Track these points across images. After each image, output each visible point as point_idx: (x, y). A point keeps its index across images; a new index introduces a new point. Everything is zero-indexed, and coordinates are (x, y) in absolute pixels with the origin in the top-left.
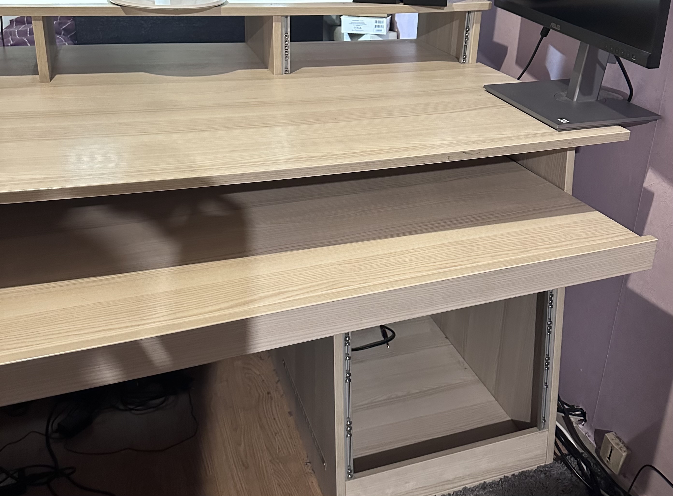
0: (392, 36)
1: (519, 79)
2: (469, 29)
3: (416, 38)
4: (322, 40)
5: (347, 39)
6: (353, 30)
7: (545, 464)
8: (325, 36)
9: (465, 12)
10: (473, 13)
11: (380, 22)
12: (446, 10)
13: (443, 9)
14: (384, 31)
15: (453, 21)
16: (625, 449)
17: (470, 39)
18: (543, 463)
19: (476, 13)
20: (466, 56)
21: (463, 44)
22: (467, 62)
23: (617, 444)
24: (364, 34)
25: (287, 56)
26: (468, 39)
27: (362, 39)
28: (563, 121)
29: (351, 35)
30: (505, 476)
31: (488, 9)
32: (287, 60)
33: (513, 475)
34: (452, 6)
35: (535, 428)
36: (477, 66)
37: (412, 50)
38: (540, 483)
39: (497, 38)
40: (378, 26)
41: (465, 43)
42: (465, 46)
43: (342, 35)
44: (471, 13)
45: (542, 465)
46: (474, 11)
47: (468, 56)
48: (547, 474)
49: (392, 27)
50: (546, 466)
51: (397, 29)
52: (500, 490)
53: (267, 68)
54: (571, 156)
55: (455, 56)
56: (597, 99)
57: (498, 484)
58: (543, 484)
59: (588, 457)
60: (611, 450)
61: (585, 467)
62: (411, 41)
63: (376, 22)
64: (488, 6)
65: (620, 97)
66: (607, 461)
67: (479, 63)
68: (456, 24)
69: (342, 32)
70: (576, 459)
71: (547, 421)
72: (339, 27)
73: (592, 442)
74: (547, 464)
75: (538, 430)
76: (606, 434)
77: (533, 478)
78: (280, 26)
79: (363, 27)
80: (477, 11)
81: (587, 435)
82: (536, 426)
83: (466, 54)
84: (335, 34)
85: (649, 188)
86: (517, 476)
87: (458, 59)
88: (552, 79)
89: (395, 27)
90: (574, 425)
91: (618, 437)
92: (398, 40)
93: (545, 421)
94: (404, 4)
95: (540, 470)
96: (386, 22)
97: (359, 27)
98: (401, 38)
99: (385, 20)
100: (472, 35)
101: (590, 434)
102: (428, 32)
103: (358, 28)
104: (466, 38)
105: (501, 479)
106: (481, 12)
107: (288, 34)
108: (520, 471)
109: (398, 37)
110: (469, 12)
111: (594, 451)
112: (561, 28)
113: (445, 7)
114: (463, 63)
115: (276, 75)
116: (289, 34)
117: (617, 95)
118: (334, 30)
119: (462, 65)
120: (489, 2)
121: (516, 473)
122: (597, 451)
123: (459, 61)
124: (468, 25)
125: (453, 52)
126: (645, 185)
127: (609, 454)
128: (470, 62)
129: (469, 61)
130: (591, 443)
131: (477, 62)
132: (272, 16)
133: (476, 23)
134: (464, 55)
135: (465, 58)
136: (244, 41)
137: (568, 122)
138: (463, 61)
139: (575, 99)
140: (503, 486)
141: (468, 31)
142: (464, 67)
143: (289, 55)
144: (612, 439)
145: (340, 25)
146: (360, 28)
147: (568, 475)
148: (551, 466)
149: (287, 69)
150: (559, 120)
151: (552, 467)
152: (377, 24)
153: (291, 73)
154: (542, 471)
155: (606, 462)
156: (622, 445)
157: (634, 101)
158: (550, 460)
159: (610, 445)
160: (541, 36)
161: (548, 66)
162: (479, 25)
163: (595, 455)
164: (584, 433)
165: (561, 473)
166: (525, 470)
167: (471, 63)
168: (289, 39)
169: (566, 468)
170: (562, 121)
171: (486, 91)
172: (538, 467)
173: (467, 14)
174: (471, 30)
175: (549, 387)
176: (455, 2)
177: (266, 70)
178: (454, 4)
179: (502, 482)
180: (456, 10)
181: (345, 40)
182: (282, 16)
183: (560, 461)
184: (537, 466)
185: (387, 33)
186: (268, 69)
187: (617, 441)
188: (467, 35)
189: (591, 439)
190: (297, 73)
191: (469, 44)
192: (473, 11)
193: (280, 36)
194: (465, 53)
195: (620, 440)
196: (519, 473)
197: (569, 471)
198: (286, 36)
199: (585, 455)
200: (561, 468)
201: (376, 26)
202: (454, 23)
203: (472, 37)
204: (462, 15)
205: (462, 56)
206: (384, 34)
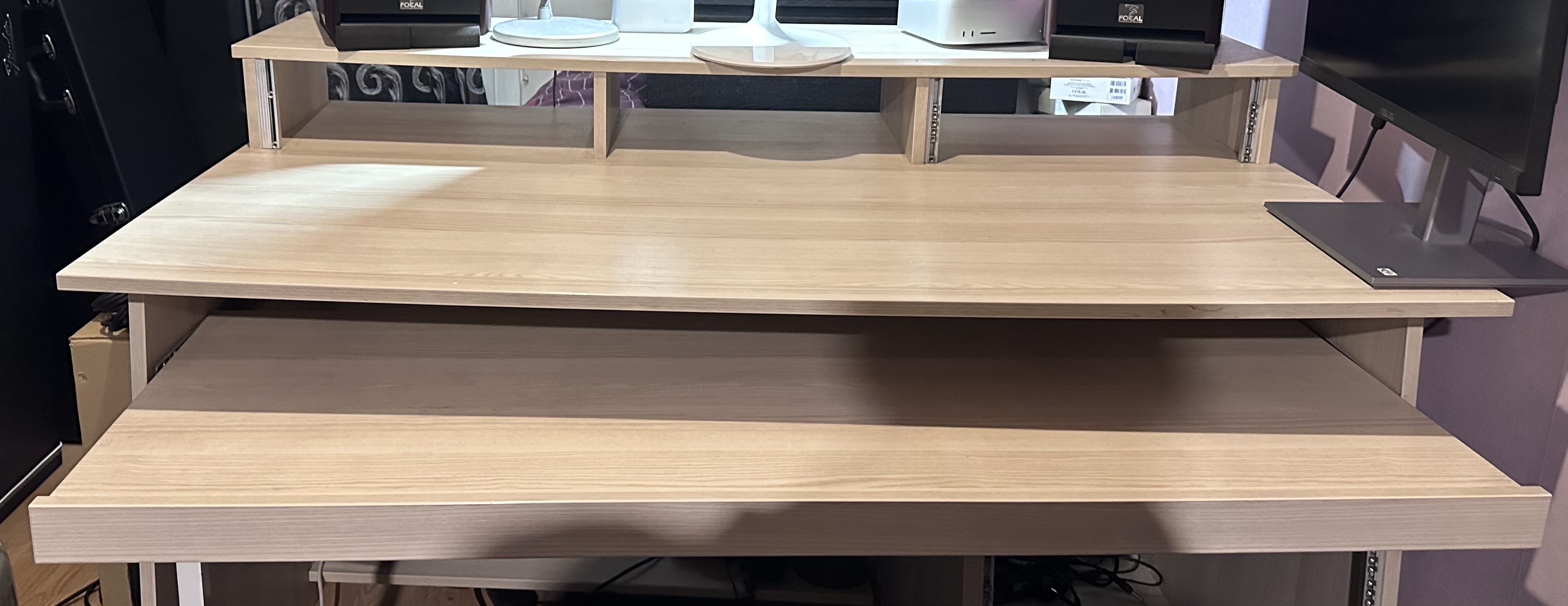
0: (1143, 108)
1: (1337, 197)
2: (1257, 107)
3: (1172, 114)
4: (1013, 112)
5: (1060, 111)
6: (1070, 96)
8: (1021, 103)
9: (1251, 79)
10: (1265, 81)
11: (1119, 84)
12: (1213, 74)
13: (1207, 73)
14: (1126, 100)
15: (1233, 91)
17: (1258, 123)
19: (1269, 80)
20: (1250, 151)
21: (1245, 131)
22: (1252, 160)
24: (1089, 103)
25: (933, 137)
26: (1255, 123)
27: (1084, 112)
28: (1387, 272)
29: (1068, 104)
31: (1290, 75)
32: (934, 143)
34: (1223, 68)
36: (1269, 169)
37: (1165, 135)
39: (1318, 124)
40: (1116, 91)
41: (1249, 129)
42: (1249, 134)
43: (1052, 104)
44: (1261, 81)
46: (1267, 78)
47: (1254, 152)
49: (1145, 92)
51: (1154, 96)
53: (903, 153)
54: (1415, 334)
55: (1234, 149)
56: (1471, 240)
62: (1163, 119)
63: (1113, 83)
64: (1292, 71)
65: (1520, 241)
67: (1273, 165)
68: (1238, 96)
69: (1051, 97)
72: (1046, 93)
78: (927, 93)
79: (1088, 90)
80: (1272, 78)
83: (1251, 147)
84: (1040, 100)
85: (1567, 407)
87: (1236, 155)
88: (1408, 200)
89: (1150, 93)
92: (1152, 116)
94: (1136, 64)
96: (1130, 85)
97: (1081, 91)
98: (1159, 113)
99: (1128, 81)
100: (1262, 117)
102: (1193, 105)
103: (1079, 92)
104: (1250, 121)
106: (1279, 81)
107: (937, 103)
109: (1153, 111)
110: (1257, 79)
112: (1394, 117)
113: (1211, 71)
114: (1245, 162)
115: (913, 164)
116: (940, 104)
117: (1515, 238)
118: (1038, 95)
119: (1242, 165)
120: (1293, 64)
123: (1237, 159)
124: (1255, 101)
125: (1232, 143)
126: (1561, 402)
128: (1257, 162)
129: (1255, 159)
131: (1270, 162)
132: (916, 78)
133: (1270, 97)
134: (1247, 150)
135: (1248, 154)
136: (877, 110)
137: (1394, 274)
138: (1245, 158)
139: (1427, 238)
141: (1255, 110)
142: (1246, 170)
143: (938, 135)
145: (1049, 87)
146: (1084, 92)
149: (932, 157)
150: (1380, 270)
152: (1114, 87)
153: (938, 162)
157: (1543, 252)
160: (1372, 128)
161: (1401, 177)
162: (1275, 102)
167: (1260, 163)
168: (939, 112)
170: (1385, 273)
171: (1269, 211)
173: (1253, 82)
174: (1260, 109)
176: (1229, 63)
177: (900, 156)
178: (1227, 65)
180: (1230, 76)
181: (1057, 113)
182: (931, 78)
185: (1132, 103)
186: (905, 155)
188: (1253, 116)
190: (947, 163)
191: (1257, 131)
192: (1263, 78)
193: (925, 107)
194: (1249, 145)
198: (934, 107)
201: (1111, 90)
202: (1235, 94)
203: (1263, 120)
204: (1244, 84)
205: (1244, 150)
206: (1128, 103)
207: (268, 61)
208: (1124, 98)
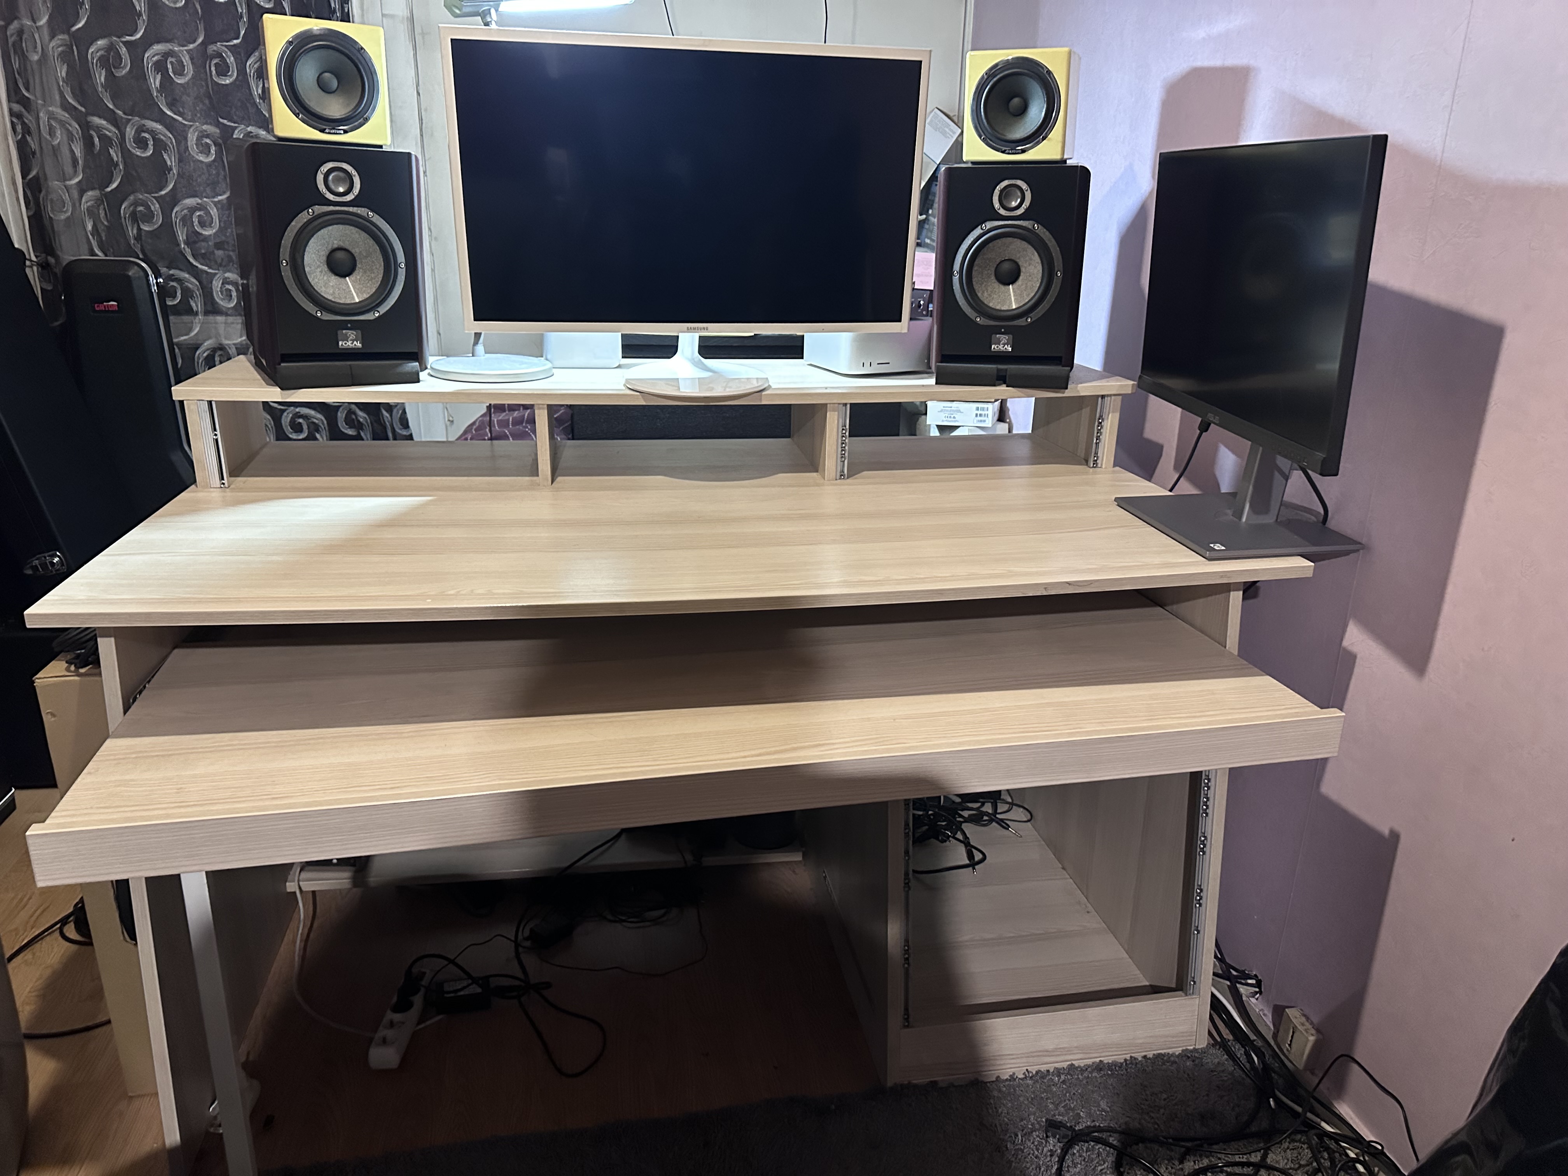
0: (1002, 428)
1: (1171, 491)
2: (1103, 420)
3: (1030, 432)
4: (897, 435)
5: (934, 432)
6: (943, 421)
7: (1194, 1048)
8: (902, 429)
9: (1097, 396)
10: (1109, 398)
11: (983, 409)
12: (1068, 393)
13: (1063, 393)
14: (989, 422)
15: (1081, 409)
16: (1313, 1032)
17: (1104, 434)
18: (1191, 1046)
19: (1113, 397)
20: (1098, 457)
21: (1093, 441)
22: (1099, 465)
23: (1303, 1024)
24: (959, 427)
25: (843, 456)
26: (1101, 433)
27: (956, 433)
28: (1218, 547)
29: (941, 428)
30: (1131, 1057)
31: (1130, 392)
32: (843, 461)
33: (1145, 1057)
34: (1076, 388)
35: (1181, 993)
36: (1114, 472)
37: (1024, 449)
38: (1184, 1073)
39: (1149, 432)
40: (981, 415)
41: (1097, 439)
42: (1096, 443)
43: (927, 428)
44: (1106, 398)
45: (1189, 1048)
46: (1110, 395)
47: (1100, 458)
48: (1197, 1062)
49: (1002, 416)
50: (1195, 1050)
51: (1010, 418)
52: (1122, 1075)
53: (817, 471)
54: (1236, 596)
55: (1083, 457)
56: (1277, 520)
57: (1120, 1067)
58: (1188, 1075)
59: (1263, 1046)
60: (1293, 1032)
61: (1256, 1059)
62: (1023, 436)
63: (978, 409)
64: (1131, 389)
65: (1313, 518)
66: (1288, 1050)
67: (1117, 468)
68: (1086, 412)
69: (928, 423)
70: (1243, 1047)
71: (1197, 983)
72: (923, 417)
73: (1268, 1023)
74: (1197, 1047)
75: (1183, 994)
76: (1287, 1010)
77: (1175, 1066)
78: (836, 417)
79: (958, 416)
80: (1115, 395)
81: (1261, 1013)
82: (1181, 990)
83: (1099, 455)
84: (917, 426)
85: (1350, 648)
86: (1150, 1059)
87: (1086, 462)
89: (1007, 416)
90: (1244, 998)
91: (1304, 1015)
92: (1010, 434)
93: (1195, 982)
94: (1007, 386)
95: (1186, 1055)
96: (992, 409)
97: (952, 416)
98: (1015, 432)
99: (990, 406)
100: (1106, 429)
101: (1266, 1012)
102: (1048, 423)
103: (950, 417)
104: (1097, 433)
105: (1126, 1060)
106: (1121, 397)
107: (846, 427)
108: (1155, 1052)
109: (1010, 430)
110: (1103, 397)
111: (1271, 1036)
112: (1218, 419)
113: (1068, 390)
114: (1093, 467)
115: (826, 480)
117: (1309, 516)
118: (918, 419)
119: (1091, 470)
120: (1131, 383)
121: (1150, 1055)
122: (1275, 1036)
123: (1087, 465)
124: (1102, 414)
125: (1081, 453)
126: (1346, 643)
127: (1290, 1038)
128: (1104, 467)
129: (1102, 465)
130: (1266, 1025)
131: (1114, 467)
132: (825, 404)
133: (1113, 411)
134: (1095, 457)
135: (1096, 461)
136: (788, 437)
137: (1223, 548)
138: (1094, 464)
139: (1244, 519)
140: (1129, 1070)
141: (1101, 423)
142: (1095, 473)
143: (846, 454)
144: (1296, 1018)
145: (926, 414)
146: (954, 417)
147: (1230, 1066)
148: (1203, 1051)
149: (843, 474)
150: (1212, 545)
151: (1205, 1053)
152: (979, 412)
153: (848, 478)
154: (1189, 1057)
155: (1285, 1051)
156: (1310, 1027)
157: (1332, 524)
158: (1202, 1042)
159: (1292, 1025)
160: (1199, 431)
161: (1218, 474)
162: (1118, 415)
163: (1272, 1043)
164: (1257, 1010)
165: (1219, 1063)
166: (1162, 1052)
167: (1105, 468)
168: (847, 434)
169: (1226, 1056)
170: (1216, 548)
171: (1118, 505)
172: (1183, 1051)
173: (1099, 398)
174: (1105, 421)
175: (1202, 932)
176: (1080, 384)
177: (814, 474)
178: (1080, 386)
179: (1126, 1064)
180: (1082, 394)
181: (932, 434)
182: (839, 403)
183: (1218, 1047)
184: (1181, 1049)
185: (993, 425)
186: (819, 473)
187: (1303, 1019)
188: (1099, 428)
189: (1269, 1020)
190: (855, 479)
191: (1103, 441)
192: (1108, 396)
193: (835, 430)
194: (1096, 453)
195: (1308, 1019)
196: (1154, 1055)
197: (1231, 1062)
198: (843, 429)
199: (1259, 1043)
200: (1219, 1057)
201: (977, 415)
202: (1083, 412)
203: (1108, 431)
204: (1094, 401)
205: (1093, 457)
206: (990, 425)
207: (210, 403)
208: (987, 421)
